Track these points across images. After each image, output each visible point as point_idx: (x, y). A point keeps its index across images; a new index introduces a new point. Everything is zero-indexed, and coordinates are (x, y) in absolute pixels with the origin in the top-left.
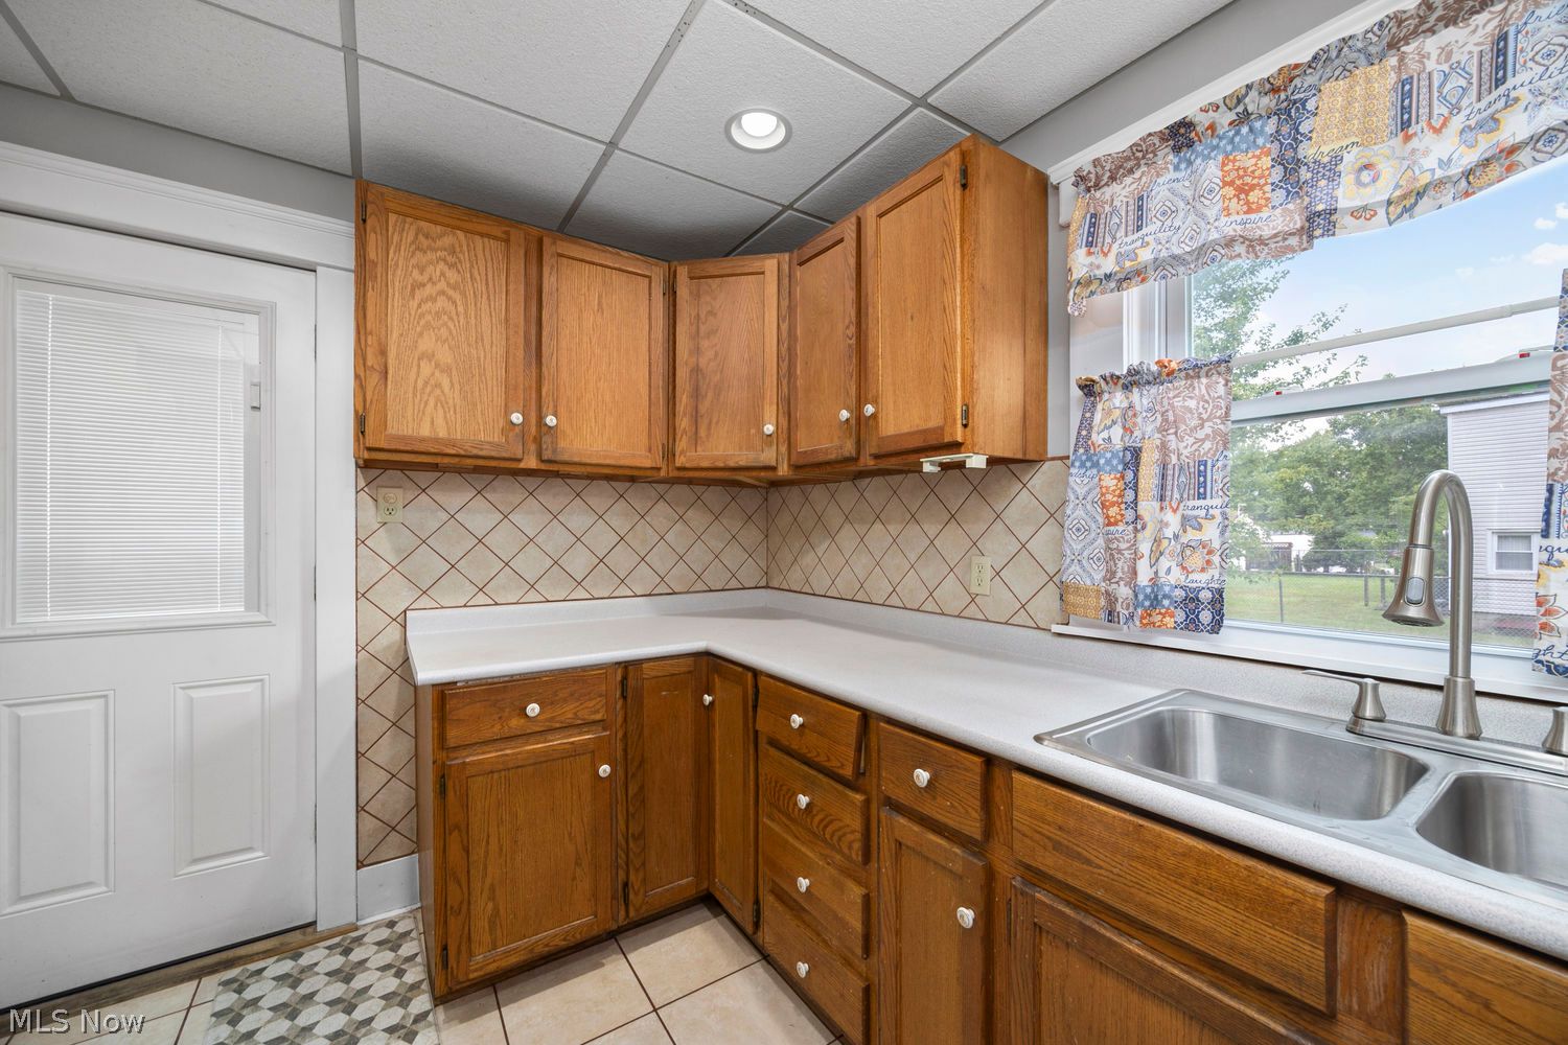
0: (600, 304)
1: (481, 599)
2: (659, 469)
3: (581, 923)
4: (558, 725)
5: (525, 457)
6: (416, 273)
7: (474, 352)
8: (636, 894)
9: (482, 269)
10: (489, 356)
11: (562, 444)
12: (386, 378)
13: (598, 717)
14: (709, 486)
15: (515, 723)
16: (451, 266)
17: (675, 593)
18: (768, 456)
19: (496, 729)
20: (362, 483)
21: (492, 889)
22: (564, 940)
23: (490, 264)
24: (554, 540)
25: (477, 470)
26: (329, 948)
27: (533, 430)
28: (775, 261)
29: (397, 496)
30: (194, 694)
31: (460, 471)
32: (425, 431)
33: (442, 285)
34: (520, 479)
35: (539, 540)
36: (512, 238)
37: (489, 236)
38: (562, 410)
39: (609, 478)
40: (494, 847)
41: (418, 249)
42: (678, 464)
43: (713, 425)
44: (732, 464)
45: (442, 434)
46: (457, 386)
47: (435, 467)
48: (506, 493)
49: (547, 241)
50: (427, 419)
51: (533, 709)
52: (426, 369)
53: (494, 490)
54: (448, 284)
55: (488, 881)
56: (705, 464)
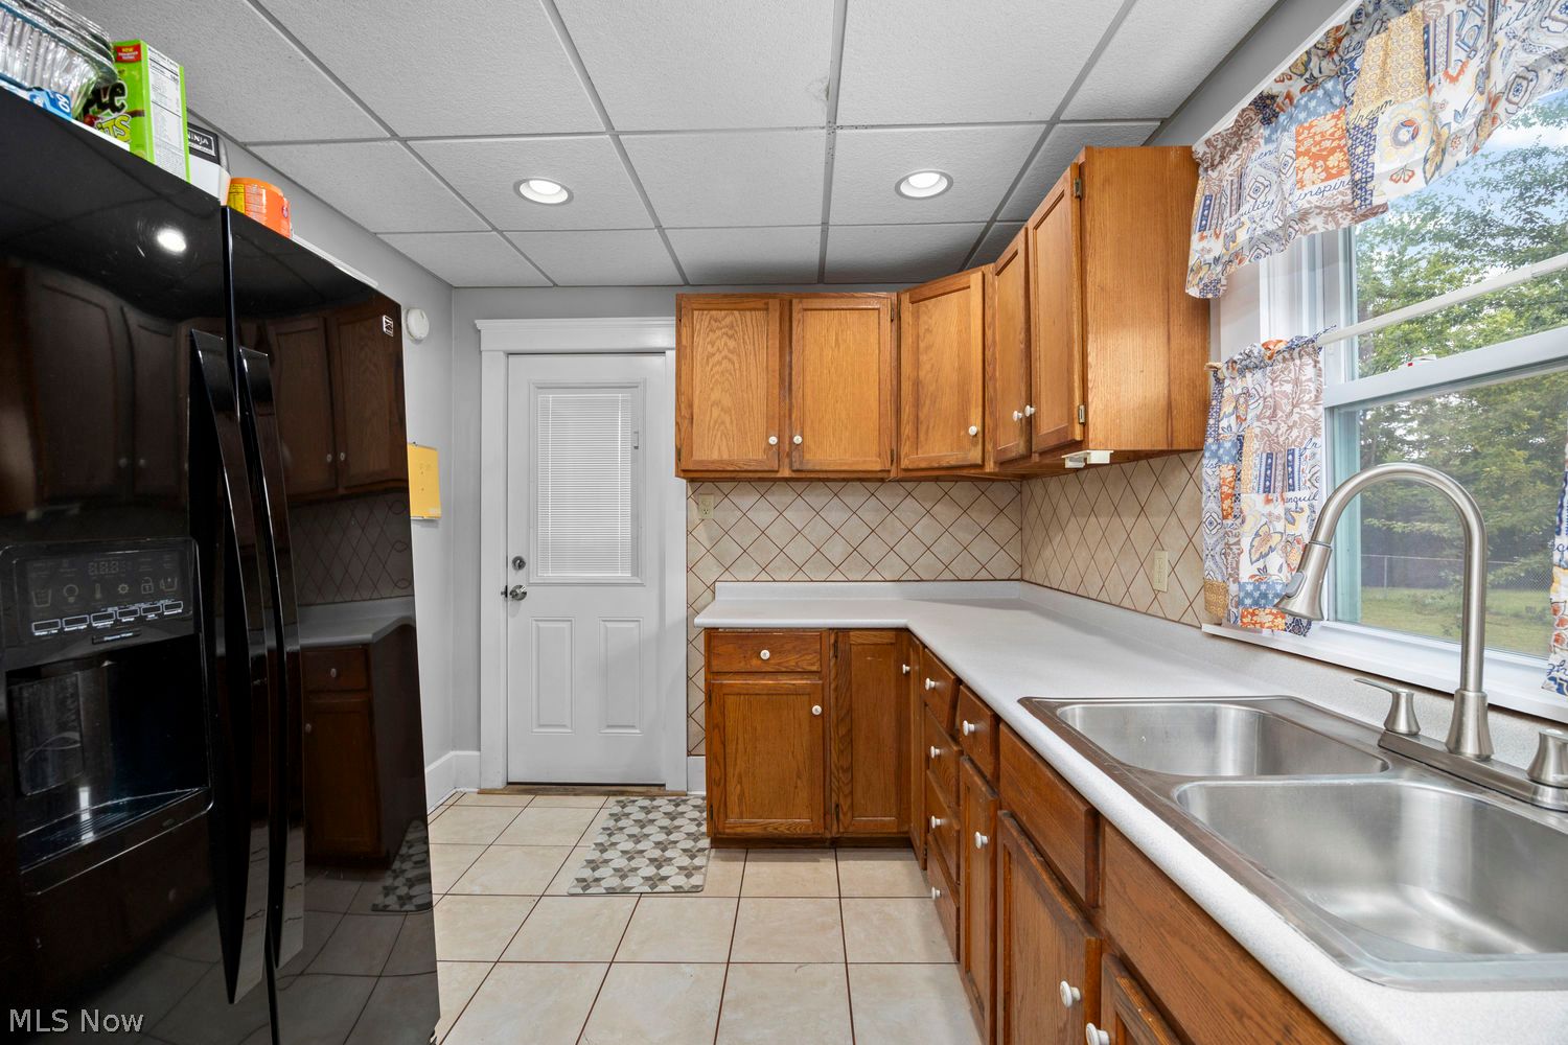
0: (837, 339)
1: (764, 576)
2: (889, 471)
3: (800, 822)
4: (784, 670)
5: (781, 469)
6: (709, 347)
7: (745, 396)
8: (845, 814)
9: (751, 334)
10: (755, 397)
11: (808, 456)
12: (692, 423)
13: (814, 668)
14: (957, 482)
15: (755, 662)
16: (731, 337)
17: (922, 580)
18: (975, 455)
19: (742, 664)
20: (690, 493)
21: (740, 777)
22: (788, 829)
23: (755, 329)
24: (819, 530)
25: (760, 479)
26: (669, 800)
27: (787, 447)
28: (980, 273)
29: (711, 500)
30: (609, 625)
31: (749, 480)
32: (715, 456)
33: (725, 352)
34: (791, 485)
35: (805, 532)
36: (770, 307)
37: (755, 309)
38: (807, 430)
39: (861, 480)
40: (741, 746)
41: (711, 330)
42: (903, 466)
43: (930, 430)
44: (944, 464)
45: (725, 457)
46: (735, 422)
47: (733, 480)
48: (781, 497)
49: (794, 301)
50: (716, 447)
51: (765, 654)
52: (716, 412)
53: (773, 494)
54: (729, 351)
55: (737, 770)
56: (923, 465)
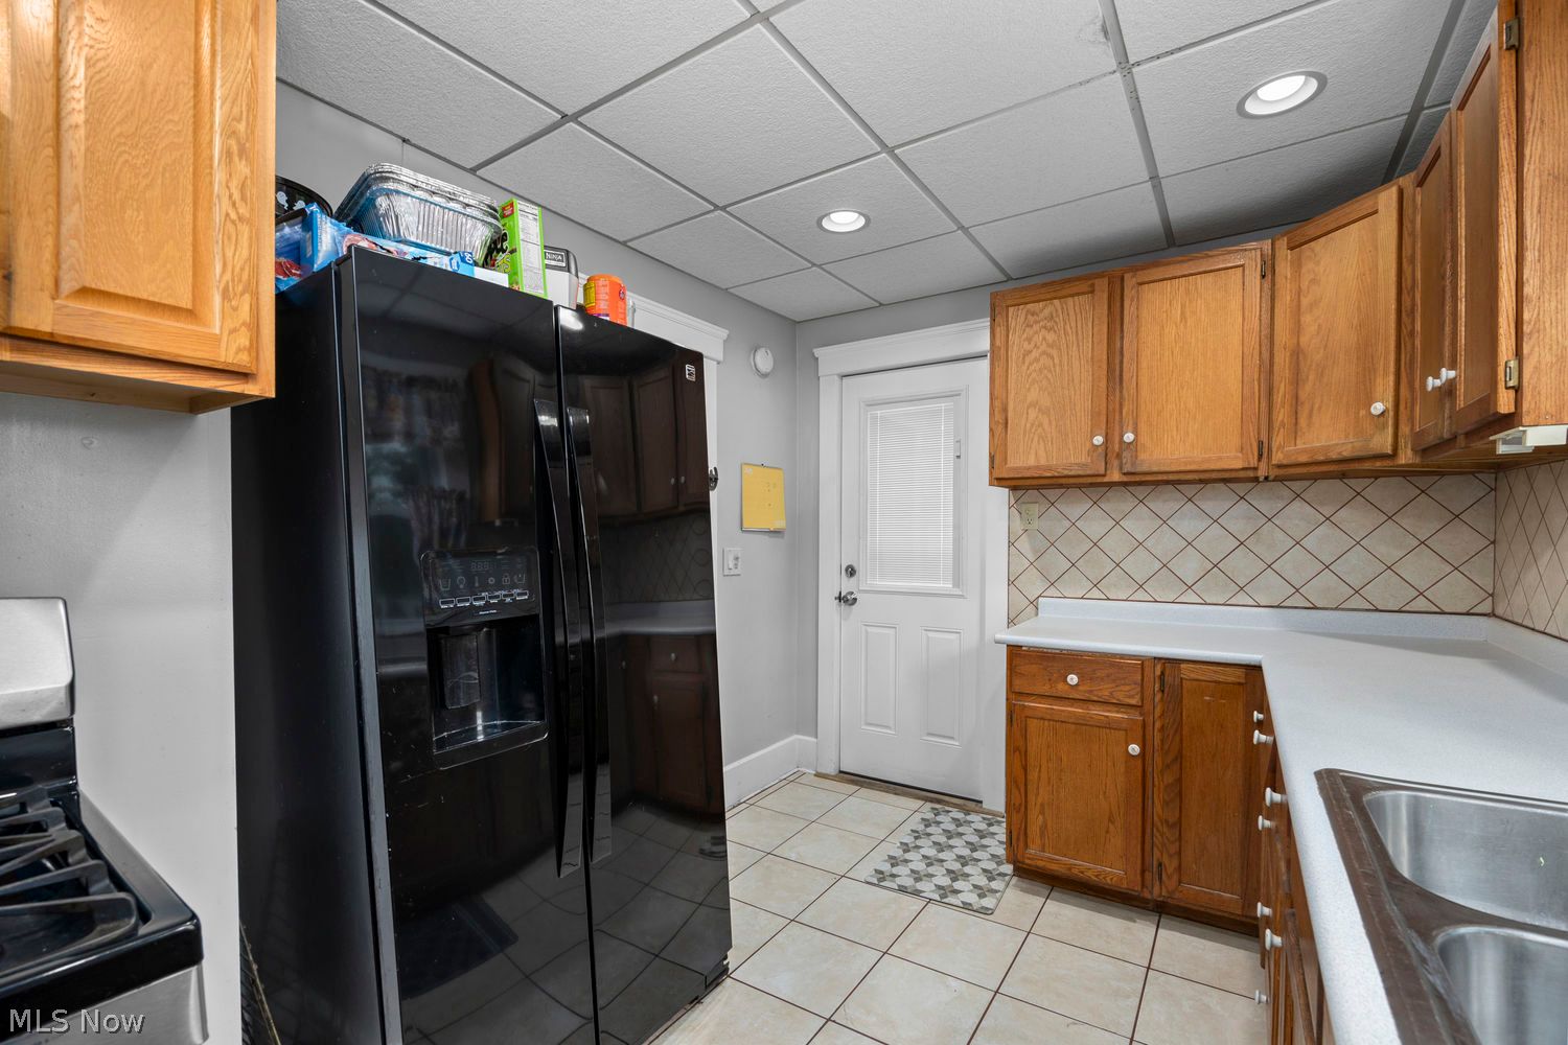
0: (1183, 313)
1: (1095, 593)
2: (1255, 469)
3: (1113, 871)
4: (1095, 698)
5: (1108, 472)
6: (1026, 345)
7: (1066, 392)
8: (1169, 877)
9: (1073, 324)
10: (1078, 392)
11: (1142, 456)
12: (1006, 427)
13: (1133, 702)
15: (1060, 686)
16: (1050, 330)
18: (1383, 442)
19: (1047, 687)
20: (1013, 502)
21: (1042, 805)
22: (1096, 876)
23: (1079, 316)
24: (1166, 543)
25: (1092, 485)
27: (1117, 447)
28: (1394, 190)
29: (1035, 509)
30: (931, 634)
31: (1080, 486)
32: (1032, 462)
33: (1044, 347)
34: (1130, 488)
35: (1148, 544)
36: (1097, 288)
37: (1078, 294)
38: (1143, 426)
39: (1225, 481)
40: (1044, 775)
41: (1028, 326)
42: (1275, 461)
43: (1315, 412)
44: (1334, 456)
45: (1043, 462)
46: (1054, 423)
47: (1061, 486)
48: (1118, 503)
49: (1127, 276)
50: (1033, 452)
51: (1073, 679)
52: (1033, 414)
53: (1108, 500)
54: (1049, 345)
55: (1040, 800)
56: (1303, 459)
